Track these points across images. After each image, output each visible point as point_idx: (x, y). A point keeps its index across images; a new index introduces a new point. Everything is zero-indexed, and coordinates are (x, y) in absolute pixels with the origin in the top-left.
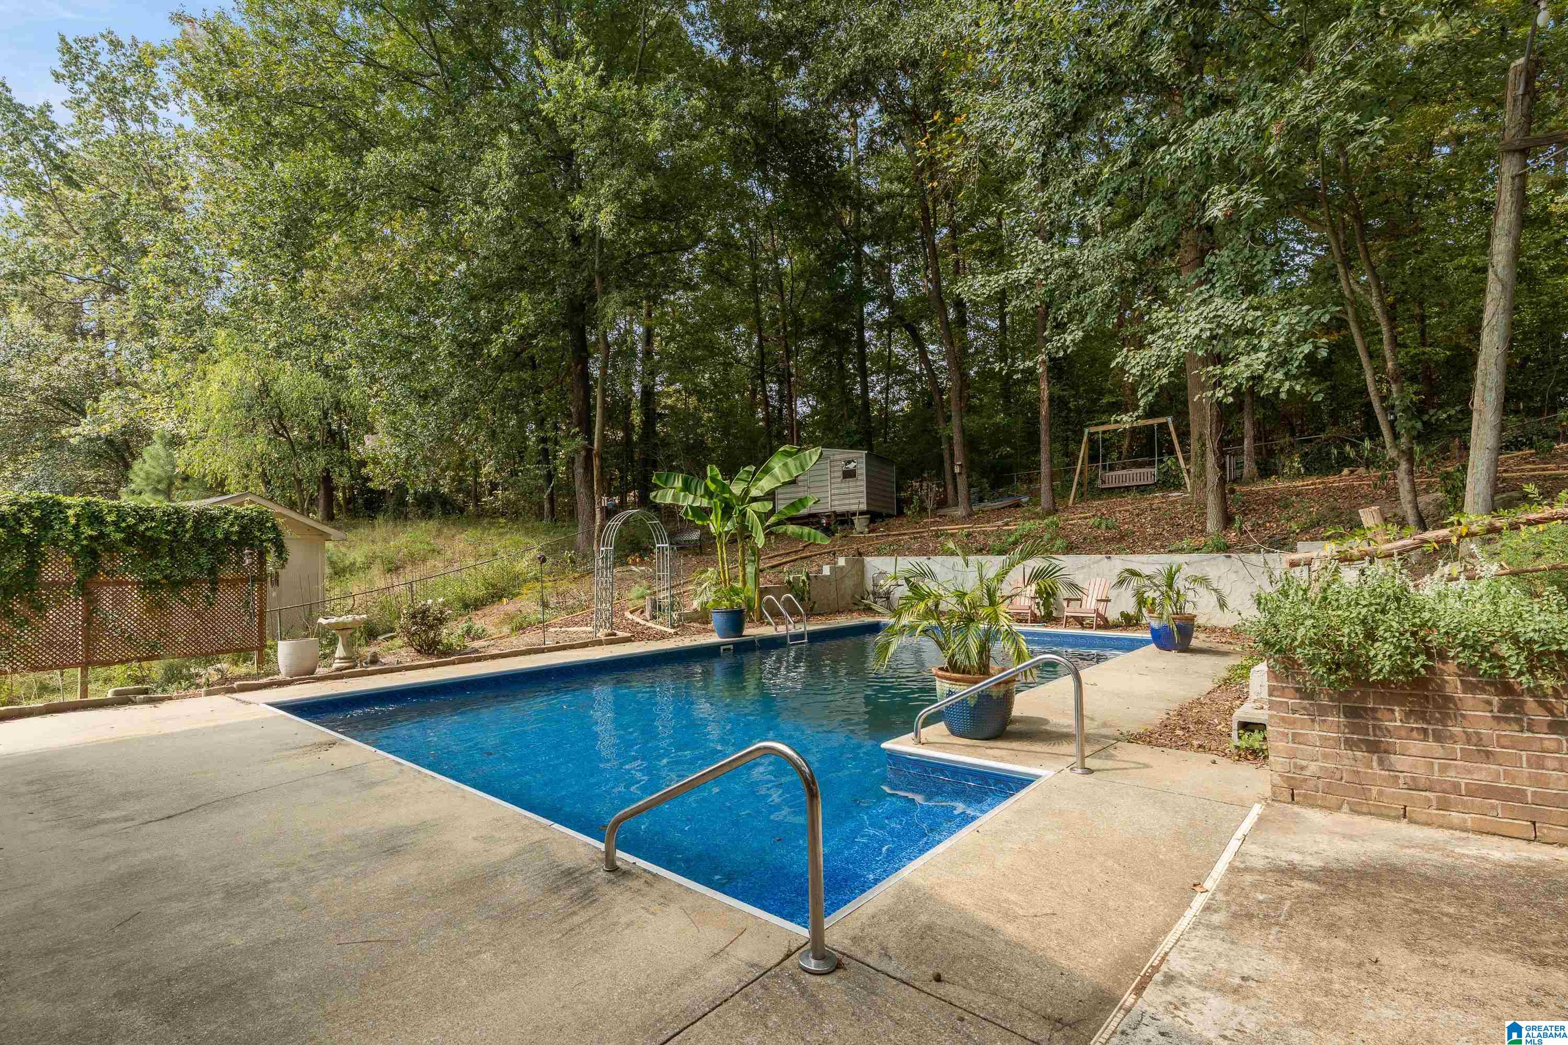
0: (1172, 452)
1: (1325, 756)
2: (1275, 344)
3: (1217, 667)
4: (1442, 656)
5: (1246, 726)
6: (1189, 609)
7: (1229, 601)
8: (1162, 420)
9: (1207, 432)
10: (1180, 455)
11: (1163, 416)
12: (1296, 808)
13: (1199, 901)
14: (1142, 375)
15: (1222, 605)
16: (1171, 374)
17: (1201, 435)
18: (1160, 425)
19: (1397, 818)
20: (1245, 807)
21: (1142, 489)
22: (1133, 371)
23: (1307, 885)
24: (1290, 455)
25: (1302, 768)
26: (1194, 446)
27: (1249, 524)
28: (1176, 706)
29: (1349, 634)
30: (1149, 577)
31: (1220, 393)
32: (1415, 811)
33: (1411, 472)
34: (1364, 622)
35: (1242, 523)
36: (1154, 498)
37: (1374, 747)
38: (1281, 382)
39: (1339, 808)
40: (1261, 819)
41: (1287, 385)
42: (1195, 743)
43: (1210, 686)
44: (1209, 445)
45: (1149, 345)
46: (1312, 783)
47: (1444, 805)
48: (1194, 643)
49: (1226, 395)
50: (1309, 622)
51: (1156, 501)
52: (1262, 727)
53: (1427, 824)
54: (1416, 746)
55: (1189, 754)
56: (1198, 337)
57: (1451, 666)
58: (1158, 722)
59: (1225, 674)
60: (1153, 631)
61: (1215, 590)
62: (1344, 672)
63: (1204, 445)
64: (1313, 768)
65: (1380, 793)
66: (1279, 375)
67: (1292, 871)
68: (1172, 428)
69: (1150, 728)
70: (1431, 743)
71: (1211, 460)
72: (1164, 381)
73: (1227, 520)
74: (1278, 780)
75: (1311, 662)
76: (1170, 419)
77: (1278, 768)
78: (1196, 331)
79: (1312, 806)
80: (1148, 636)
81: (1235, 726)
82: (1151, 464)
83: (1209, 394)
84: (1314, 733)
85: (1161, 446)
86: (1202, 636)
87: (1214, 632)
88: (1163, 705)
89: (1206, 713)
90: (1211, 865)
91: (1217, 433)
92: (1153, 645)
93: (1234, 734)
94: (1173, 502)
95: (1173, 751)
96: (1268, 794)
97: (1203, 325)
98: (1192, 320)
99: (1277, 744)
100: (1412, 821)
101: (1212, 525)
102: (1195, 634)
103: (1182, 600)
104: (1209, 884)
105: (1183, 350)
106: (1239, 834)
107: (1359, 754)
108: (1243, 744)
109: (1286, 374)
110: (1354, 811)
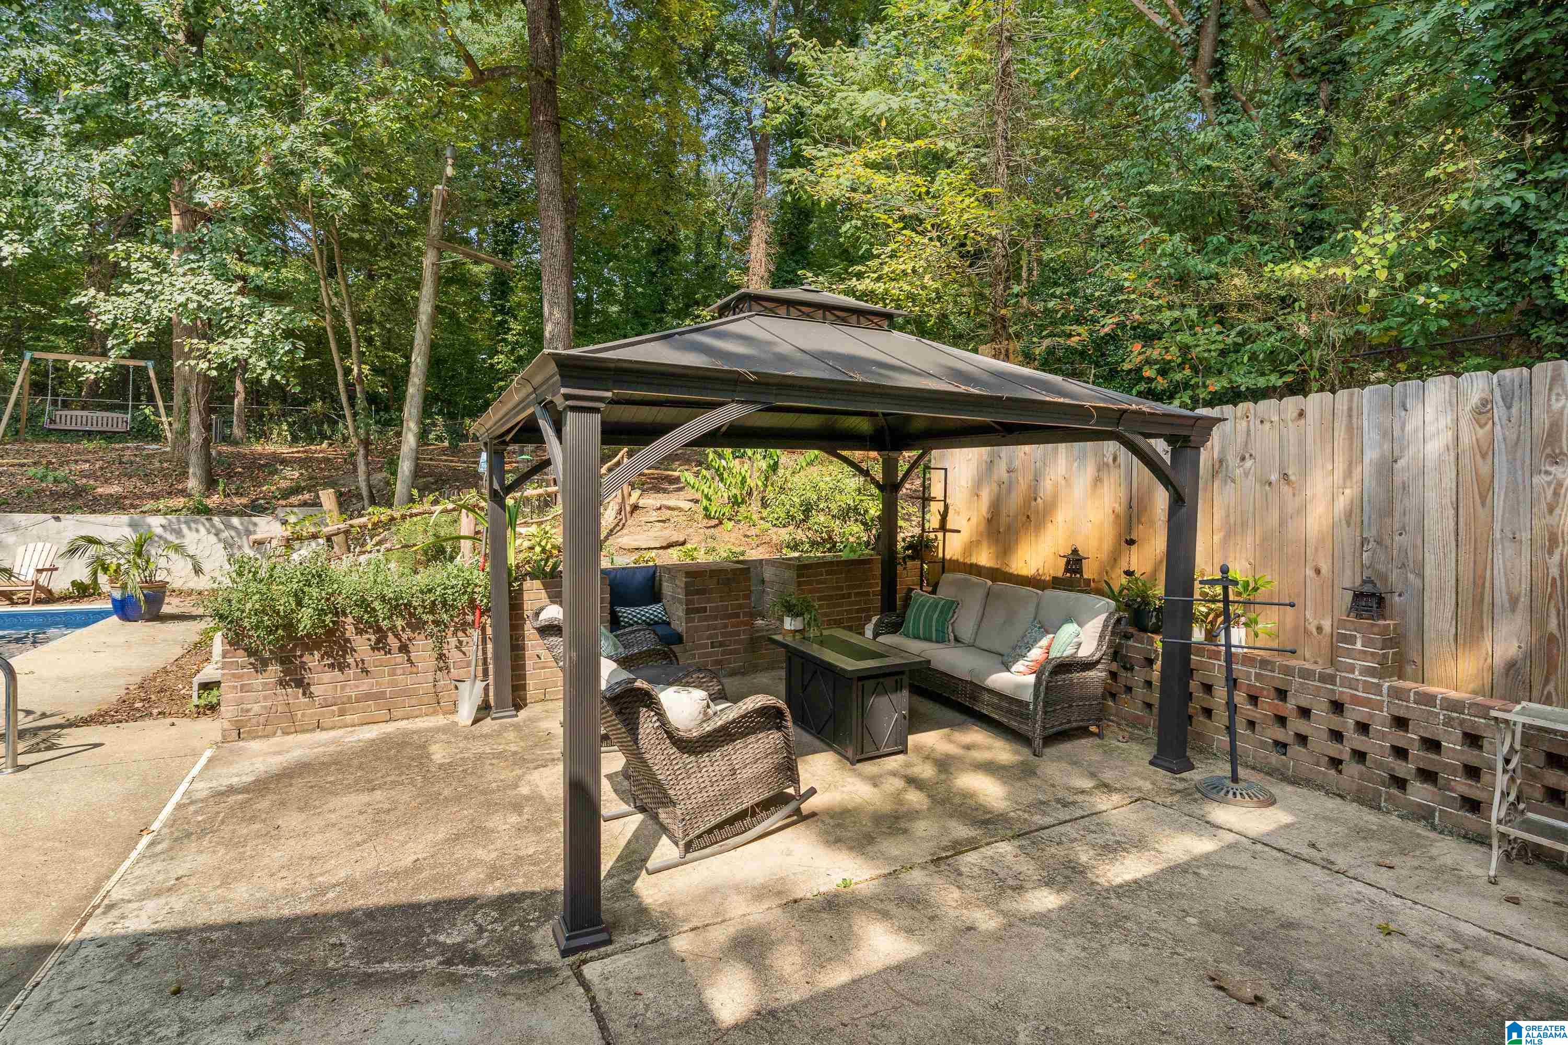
0: (151, 399)
1: (265, 698)
2: (261, 334)
3: (188, 632)
4: (344, 614)
5: (206, 686)
6: (160, 576)
7: (206, 567)
8: (142, 363)
9: (193, 391)
10: (160, 403)
11: (143, 359)
12: (241, 744)
13: (146, 840)
14: (114, 325)
15: (198, 570)
16: (150, 334)
17: (186, 392)
18: (137, 368)
19: (313, 730)
20: (196, 754)
21: (110, 436)
22: (103, 318)
23: (240, 797)
24: (279, 424)
25: (248, 711)
26: (178, 400)
27: (233, 487)
28: (139, 680)
29: (284, 604)
30: (112, 545)
31: (204, 365)
32: (326, 722)
33: (366, 457)
34: (296, 595)
35: (226, 485)
36: (123, 449)
37: (301, 684)
38: (264, 369)
39: (274, 734)
40: (210, 760)
41: (269, 373)
42: (155, 711)
43: (178, 651)
44: (194, 405)
45: (124, 294)
46: (254, 721)
47: (342, 713)
48: (166, 609)
49: (209, 369)
50: (257, 597)
51: (128, 452)
52: (217, 684)
53: (332, 728)
54: (328, 676)
55: (148, 722)
56: (184, 305)
57: (350, 620)
58: (114, 699)
59: (197, 639)
60: (114, 601)
61: (192, 557)
62: (280, 632)
63: (188, 401)
64: (256, 708)
65: (303, 715)
66: (263, 364)
67: (231, 790)
68: (152, 374)
69: (105, 707)
70: (337, 672)
71: (195, 420)
72: (141, 339)
73: (210, 483)
74: (227, 725)
75: (257, 627)
76: (150, 364)
77: (229, 715)
78: (181, 299)
79: (254, 738)
80: (109, 606)
81: (196, 687)
82: (123, 408)
83: (193, 363)
84: (258, 681)
85: (137, 388)
86: (175, 601)
87: (190, 594)
88: (122, 682)
89: (171, 680)
90: (159, 811)
91: (204, 392)
92: (115, 618)
93: (195, 695)
94: (149, 456)
95: (132, 724)
96: (219, 738)
97: (189, 294)
98: (179, 285)
99: (227, 695)
100: (323, 729)
101: (193, 484)
102: (167, 600)
103: (152, 566)
104: (156, 826)
105: (166, 312)
106: (189, 778)
107: (289, 690)
108: (202, 702)
109: (269, 363)
110: (286, 733)
